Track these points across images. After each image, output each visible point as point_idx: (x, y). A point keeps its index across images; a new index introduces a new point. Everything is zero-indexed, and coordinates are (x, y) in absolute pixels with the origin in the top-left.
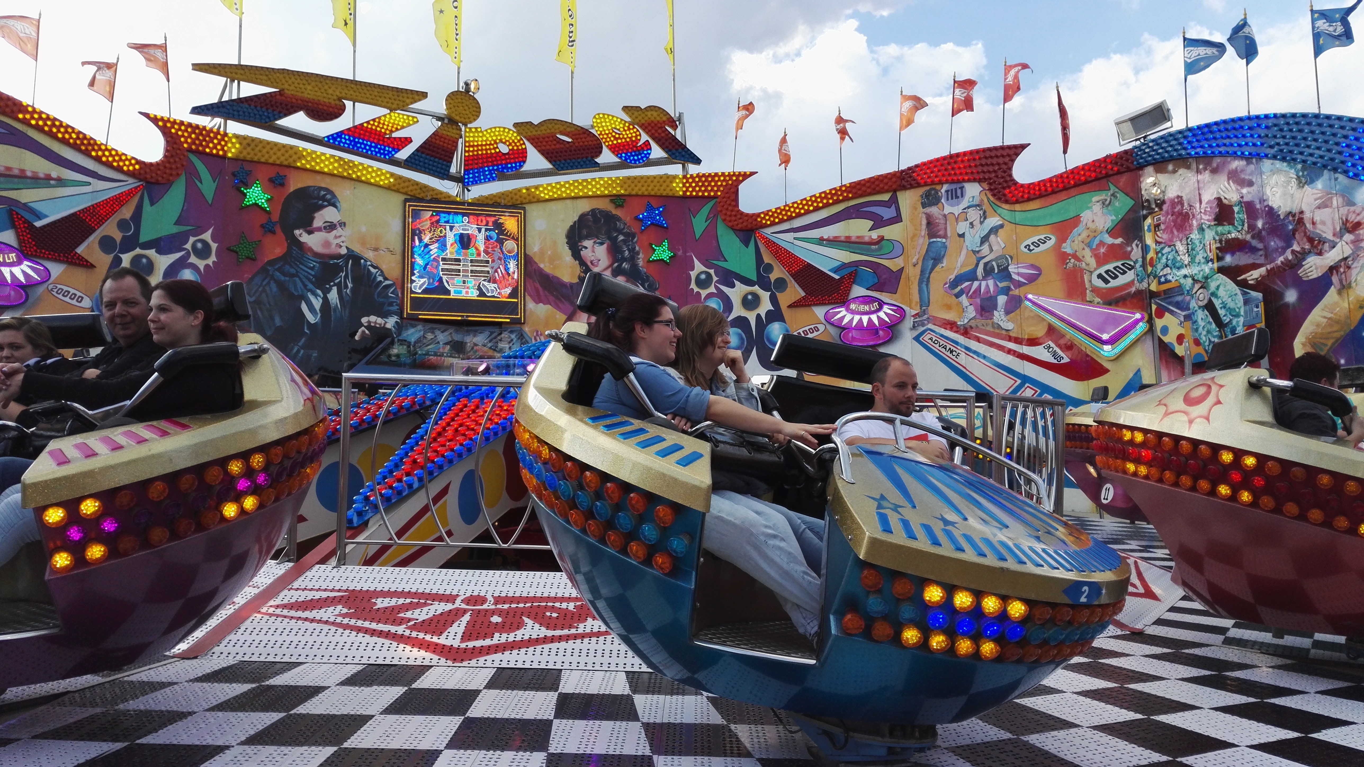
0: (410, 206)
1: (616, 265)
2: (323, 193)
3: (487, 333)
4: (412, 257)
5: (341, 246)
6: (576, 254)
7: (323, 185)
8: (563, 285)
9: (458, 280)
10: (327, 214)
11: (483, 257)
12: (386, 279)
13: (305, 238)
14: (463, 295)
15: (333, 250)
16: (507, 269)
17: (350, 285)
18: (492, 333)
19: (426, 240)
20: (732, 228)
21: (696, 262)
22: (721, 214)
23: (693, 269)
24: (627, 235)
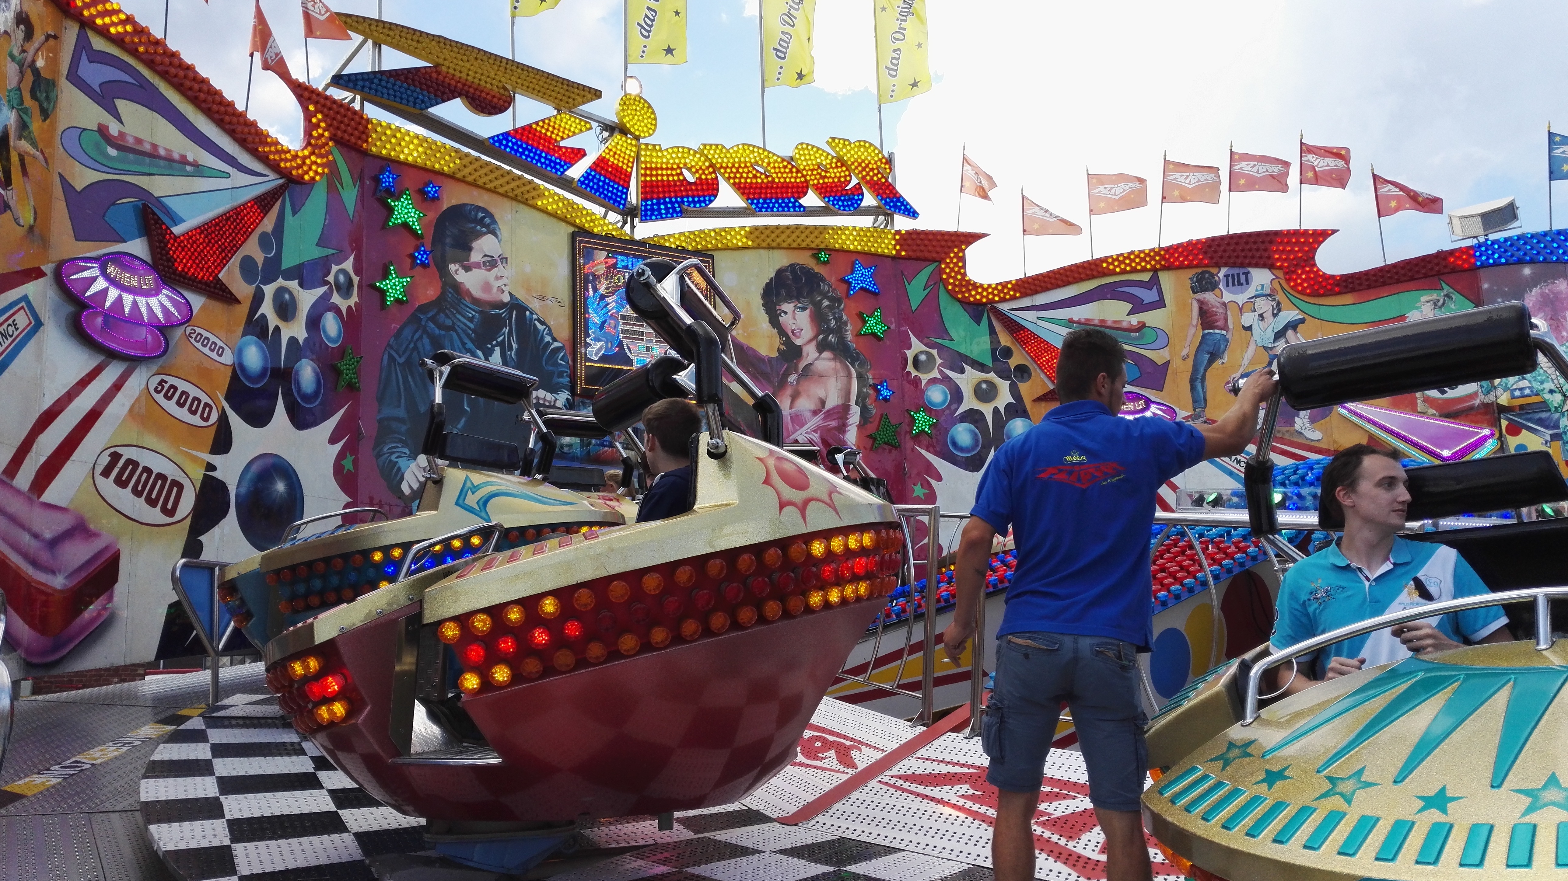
0: (580, 242)
1: (821, 337)
2: (481, 215)
5: (503, 291)
6: (774, 321)
7: (481, 204)
8: (760, 358)
9: (641, 346)
10: (484, 246)
12: (554, 339)
13: (461, 276)
15: (494, 296)
17: (515, 346)
20: (959, 300)
21: (914, 339)
22: (946, 283)
23: (909, 348)
24: (833, 300)
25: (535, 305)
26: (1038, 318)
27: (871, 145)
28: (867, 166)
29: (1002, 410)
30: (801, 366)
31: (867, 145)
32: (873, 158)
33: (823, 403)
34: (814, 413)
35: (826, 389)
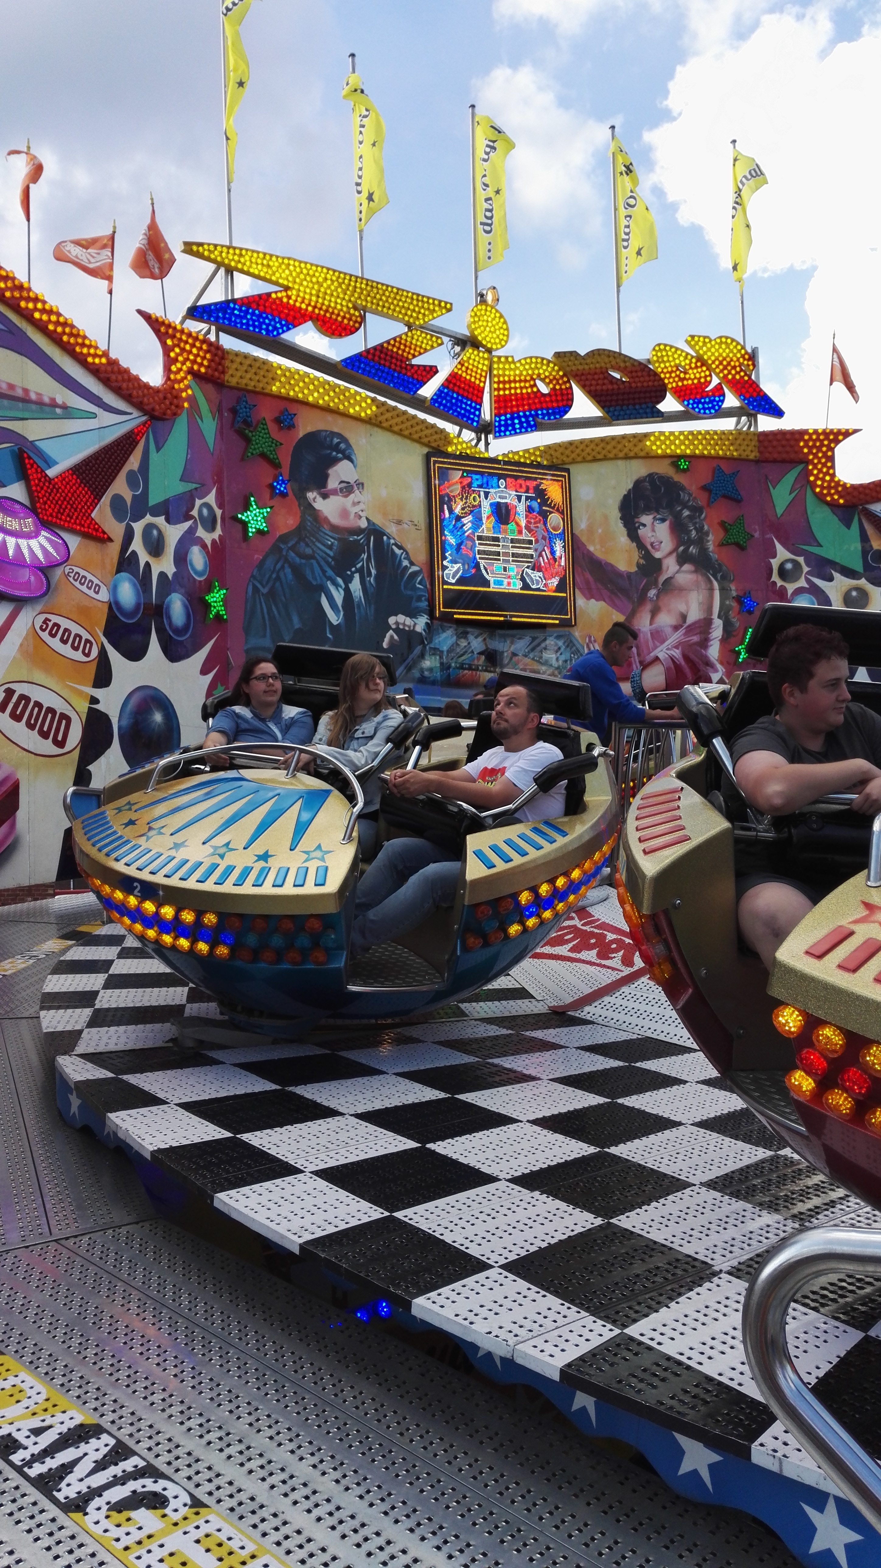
0: (435, 462)
1: (682, 548)
2: (337, 440)
3: (527, 639)
4: (442, 534)
5: (360, 517)
6: (633, 534)
7: (337, 430)
8: (618, 574)
9: (498, 566)
10: (342, 471)
11: (527, 536)
12: (412, 564)
13: (320, 504)
14: (504, 588)
15: (351, 522)
16: (553, 552)
17: (373, 572)
18: (534, 639)
19: (458, 510)
20: (828, 503)
21: (779, 547)
22: (814, 485)
23: (775, 556)
24: (694, 509)
25: (391, 529)
27: (733, 340)
28: (729, 364)
30: (662, 579)
31: (729, 341)
32: (735, 355)
33: (684, 617)
34: (676, 628)
35: (687, 604)
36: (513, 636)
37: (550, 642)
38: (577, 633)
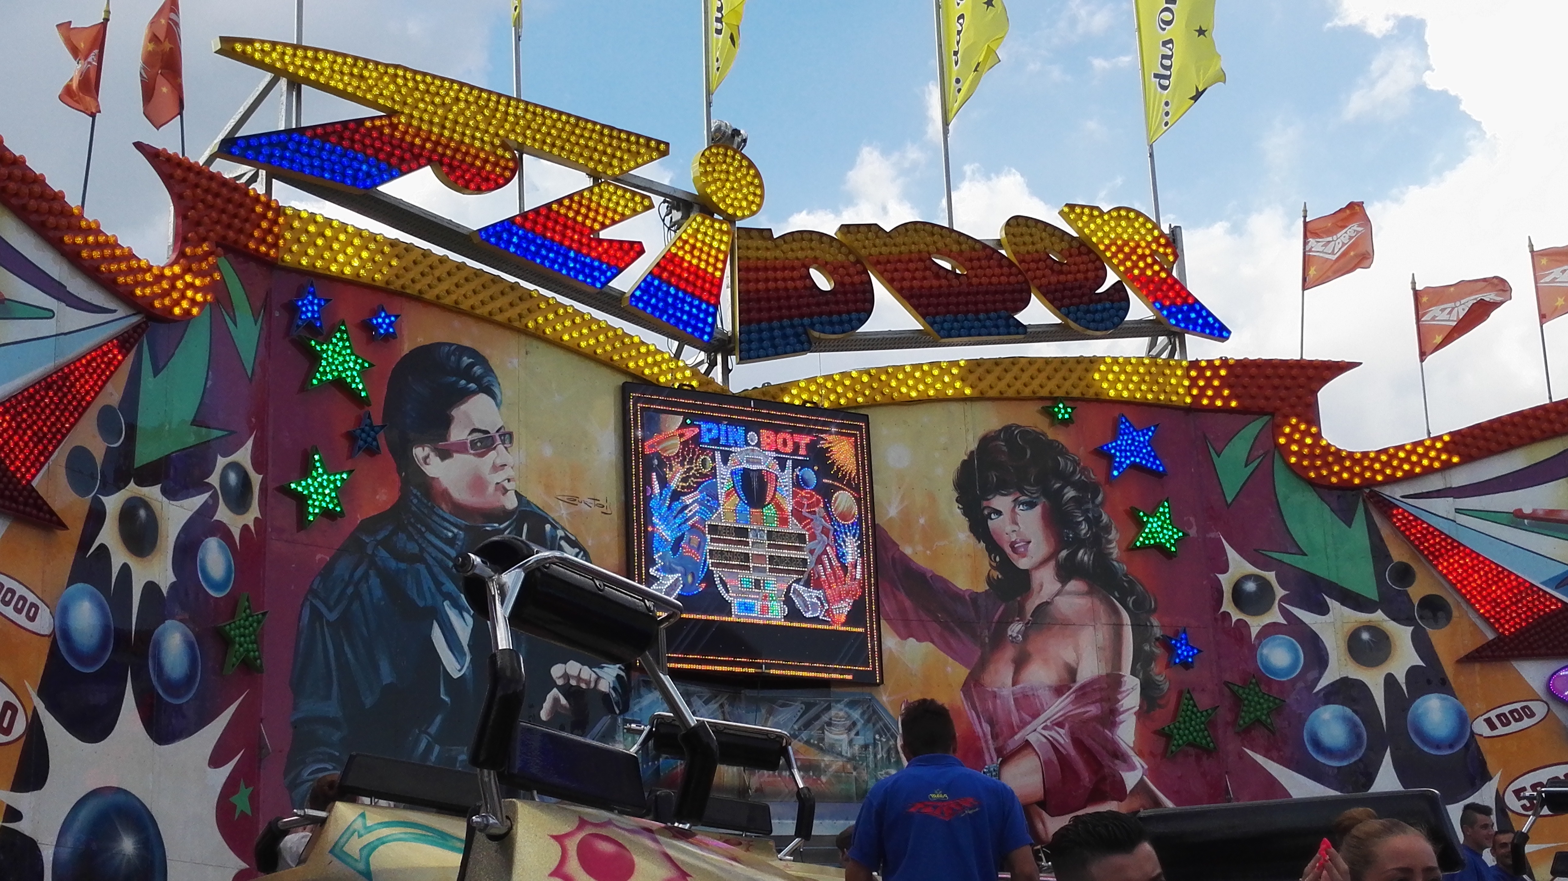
0: (636, 401)
1: (1064, 553)
2: (466, 361)
3: (797, 707)
4: (648, 522)
5: (505, 491)
6: (980, 528)
7: (467, 343)
8: (956, 595)
9: (743, 579)
10: (474, 413)
11: (794, 527)
13: (434, 467)
14: (758, 616)
15: (489, 499)
16: (840, 557)
18: (809, 706)
19: (675, 482)
20: (1311, 482)
21: (1232, 554)
22: (1284, 452)
23: (1225, 570)
24: (1080, 486)
25: (560, 512)
26: (1458, 511)
27: (1139, 214)
28: (1133, 251)
29: (1401, 678)
30: (1031, 605)
31: (1132, 215)
32: (1143, 238)
33: (1072, 672)
34: (1059, 691)
35: (1076, 649)
36: (773, 701)
37: (838, 712)
38: (884, 697)
